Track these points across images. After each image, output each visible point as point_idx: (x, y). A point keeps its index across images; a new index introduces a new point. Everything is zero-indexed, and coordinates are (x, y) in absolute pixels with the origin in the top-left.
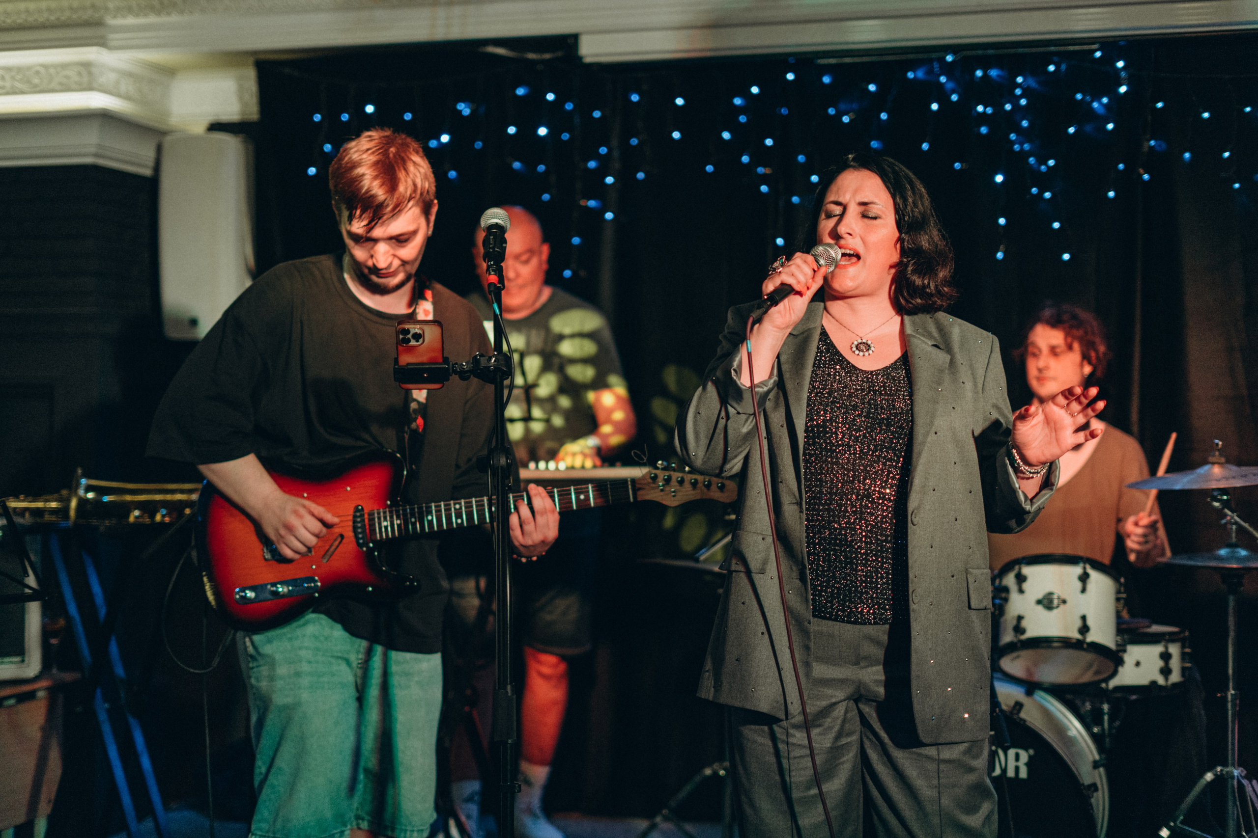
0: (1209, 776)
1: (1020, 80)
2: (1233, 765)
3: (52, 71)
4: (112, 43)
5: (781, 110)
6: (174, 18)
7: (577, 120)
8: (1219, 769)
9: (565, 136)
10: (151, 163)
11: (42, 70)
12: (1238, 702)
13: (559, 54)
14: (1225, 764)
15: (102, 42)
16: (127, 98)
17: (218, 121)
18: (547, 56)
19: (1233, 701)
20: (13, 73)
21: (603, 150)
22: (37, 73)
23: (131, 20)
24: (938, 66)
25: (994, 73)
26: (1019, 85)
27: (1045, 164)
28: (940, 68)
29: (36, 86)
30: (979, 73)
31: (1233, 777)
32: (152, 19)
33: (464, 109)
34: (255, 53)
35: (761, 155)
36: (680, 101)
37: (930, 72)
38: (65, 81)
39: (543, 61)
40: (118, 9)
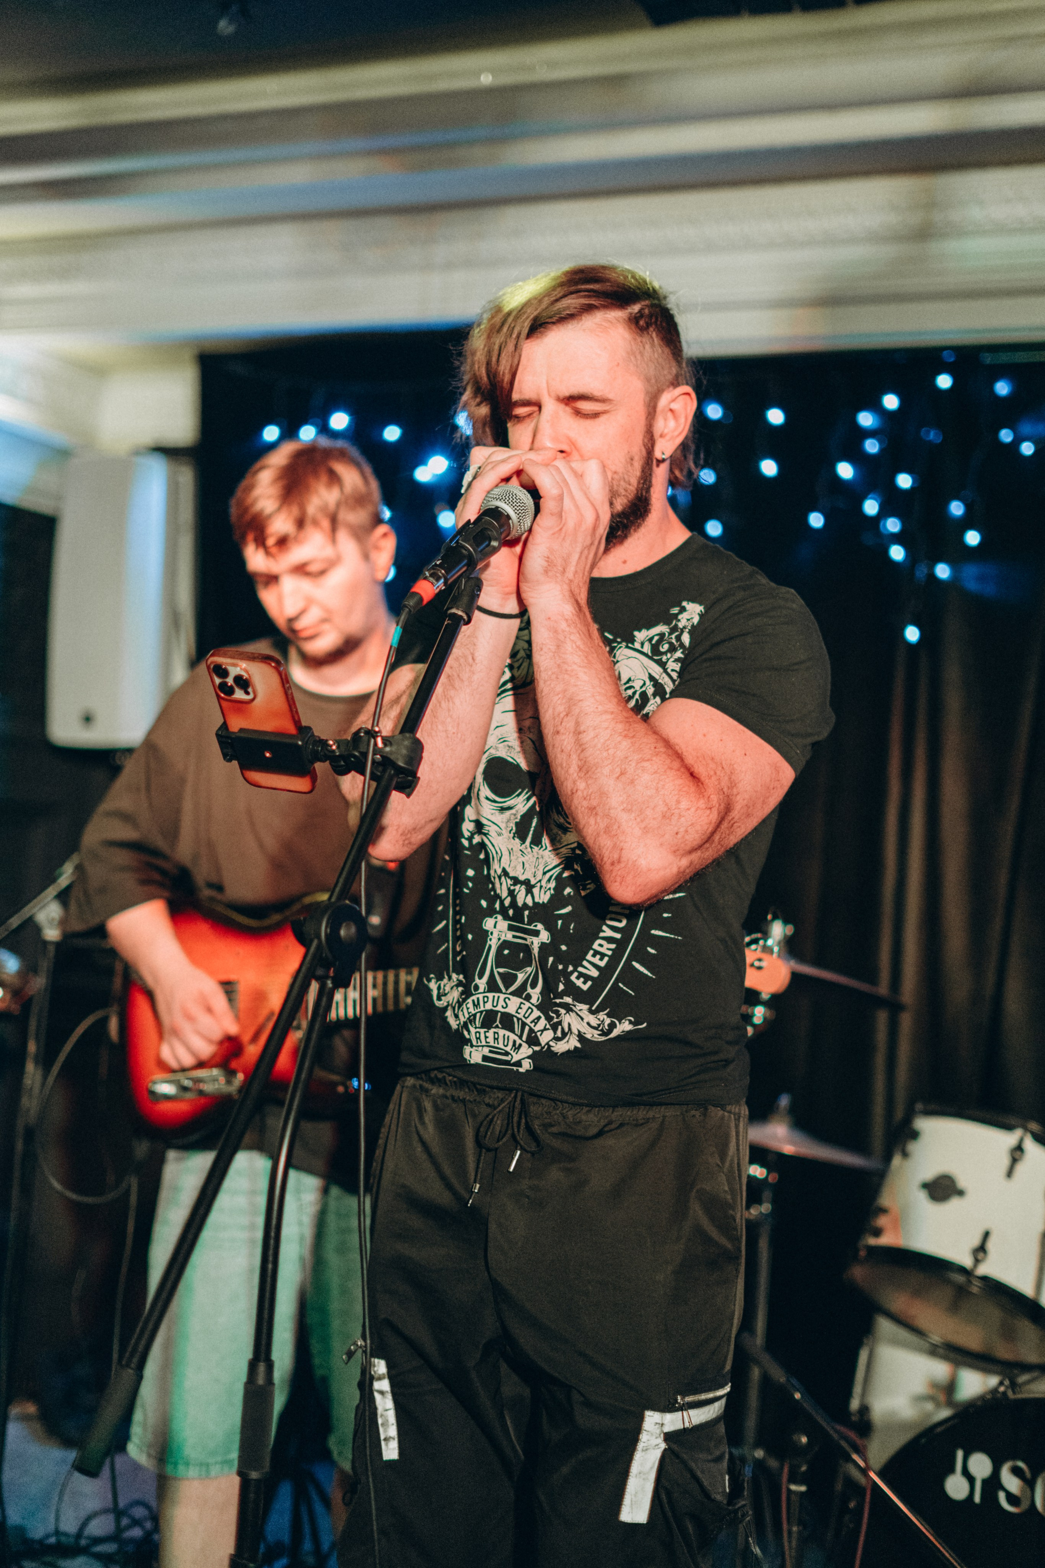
5: (929, 434)
35: (892, 501)
36: (776, 417)
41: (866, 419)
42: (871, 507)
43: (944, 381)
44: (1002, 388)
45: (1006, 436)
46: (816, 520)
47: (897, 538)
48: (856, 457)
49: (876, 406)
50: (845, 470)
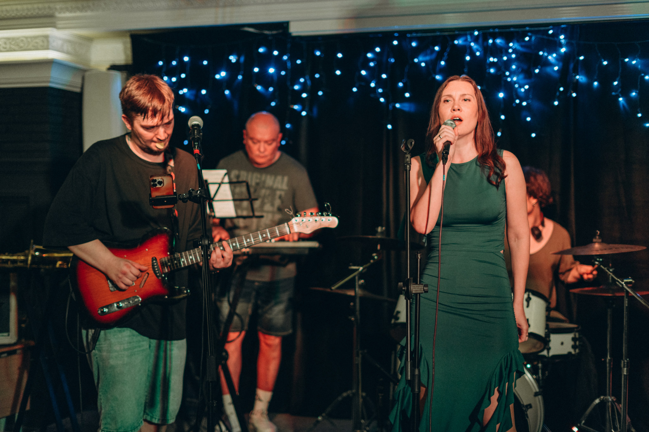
0: (597, 401)
1: (511, 44)
2: (610, 395)
3: (29, 40)
4: (59, 26)
5: (391, 60)
6: (89, 13)
7: (289, 64)
8: (602, 397)
9: (283, 73)
10: (80, 85)
11: (24, 39)
12: (612, 363)
13: (280, 31)
14: (605, 395)
15: (53, 25)
16: (68, 53)
17: (115, 64)
18: (274, 32)
19: (610, 363)
20: (10, 41)
21: (302, 80)
22: (22, 41)
23: (68, 14)
24: (470, 37)
25: (498, 41)
26: (511, 48)
27: (523, 87)
28: (471, 38)
29: (21, 47)
30: (491, 41)
31: (609, 402)
32: (78, 14)
33: (233, 59)
34: (130, 31)
35: (380, 83)
36: (340, 55)
37: (466, 40)
38: (36, 45)
39: (272, 35)
40: (61, 9)
41: (369, 55)
42: (373, 85)
43: (395, 43)
44: (414, 44)
45: (416, 60)
46: (355, 90)
47: (382, 95)
48: (367, 68)
49: (373, 51)
50: (363, 73)
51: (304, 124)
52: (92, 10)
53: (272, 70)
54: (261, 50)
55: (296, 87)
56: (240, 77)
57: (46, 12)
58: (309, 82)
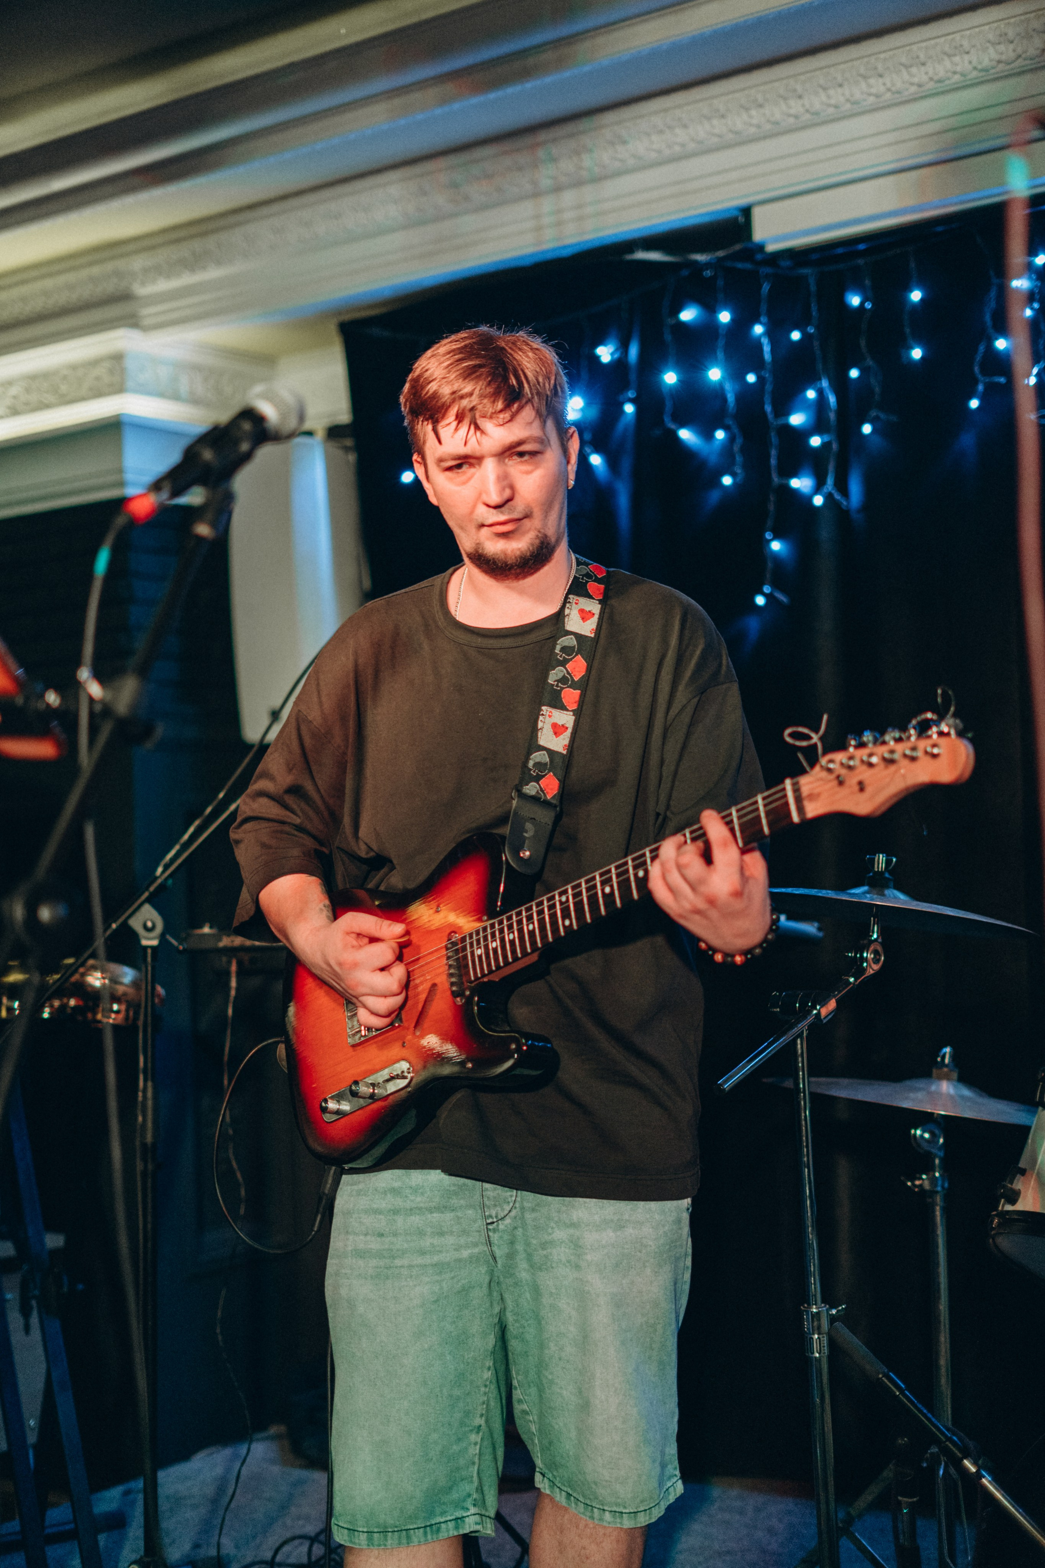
4: (147, 322)
6: (212, 273)
7: (769, 349)
9: (752, 378)
15: (133, 322)
16: (194, 400)
18: (719, 255)
21: (811, 395)
22: (65, 378)
23: (163, 285)
32: (187, 279)
33: (606, 353)
36: (916, 296)
38: (95, 384)
39: (714, 263)
40: (146, 271)
46: (972, 403)
50: (1002, 344)
51: (825, 533)
52: (219, 263)
53: (715, 374)
54: (688, 315)
55: (797, 419)
56: (629, 408)
57: (109, 287)
58: (832, 399)
